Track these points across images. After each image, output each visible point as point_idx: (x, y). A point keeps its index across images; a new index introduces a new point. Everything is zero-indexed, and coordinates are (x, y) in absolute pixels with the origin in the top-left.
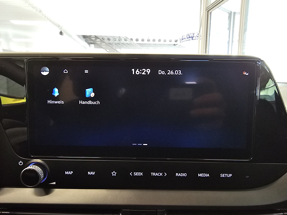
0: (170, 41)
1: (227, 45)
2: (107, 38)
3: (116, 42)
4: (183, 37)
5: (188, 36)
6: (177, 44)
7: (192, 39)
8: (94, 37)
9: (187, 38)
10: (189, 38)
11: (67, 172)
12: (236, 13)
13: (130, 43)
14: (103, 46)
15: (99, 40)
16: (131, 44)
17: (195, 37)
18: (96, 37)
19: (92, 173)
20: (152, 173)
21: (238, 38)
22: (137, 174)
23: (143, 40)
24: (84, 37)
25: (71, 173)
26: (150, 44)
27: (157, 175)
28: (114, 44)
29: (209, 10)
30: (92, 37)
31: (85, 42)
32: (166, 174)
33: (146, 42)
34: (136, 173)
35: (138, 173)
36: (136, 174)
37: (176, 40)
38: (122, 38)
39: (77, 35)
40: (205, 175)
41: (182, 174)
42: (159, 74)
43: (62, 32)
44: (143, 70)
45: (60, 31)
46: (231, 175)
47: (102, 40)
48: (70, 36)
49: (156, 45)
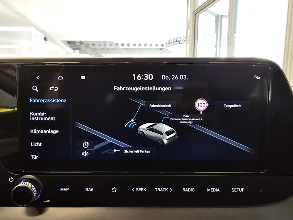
0: (157, 45)
1: (215, 48)
2: (91, 44)
3: (101, 47)
4: (169, 41)
5: (175, 40)
6: (163, 49)
7: (179, 43)
8: (79, 42)
9: (174, 42)
11: (62, 189)
12: (223, 16)
13: (115, 48)
14: (88, 52)
15: (84, 45)
17: (182, 41)
18: (81, 43)
19: (90, 190)
20: (156, 189)
21: (227, 42)
23: (128, 45)
24: (69, 42)
25: (67, 190)
26: (136, 49)
27: (162, 191)
28: (99, 49)
29: (196, 13)
30: (76, 42)
32: (172, 190)
33: (131, 46)
35: (141, 189)
36: (138, 190)
37: (163, 44)
38: (106, 43)
39: (61, 41)
40: (214, 190)
41: (189, 190)
42: (163, 79)
43: (47, 37)
44: (145, 75)
45: (44, 37)
46: (243, 189)
47: (87, 45)
48: (54, 42)
49: (142, 50)
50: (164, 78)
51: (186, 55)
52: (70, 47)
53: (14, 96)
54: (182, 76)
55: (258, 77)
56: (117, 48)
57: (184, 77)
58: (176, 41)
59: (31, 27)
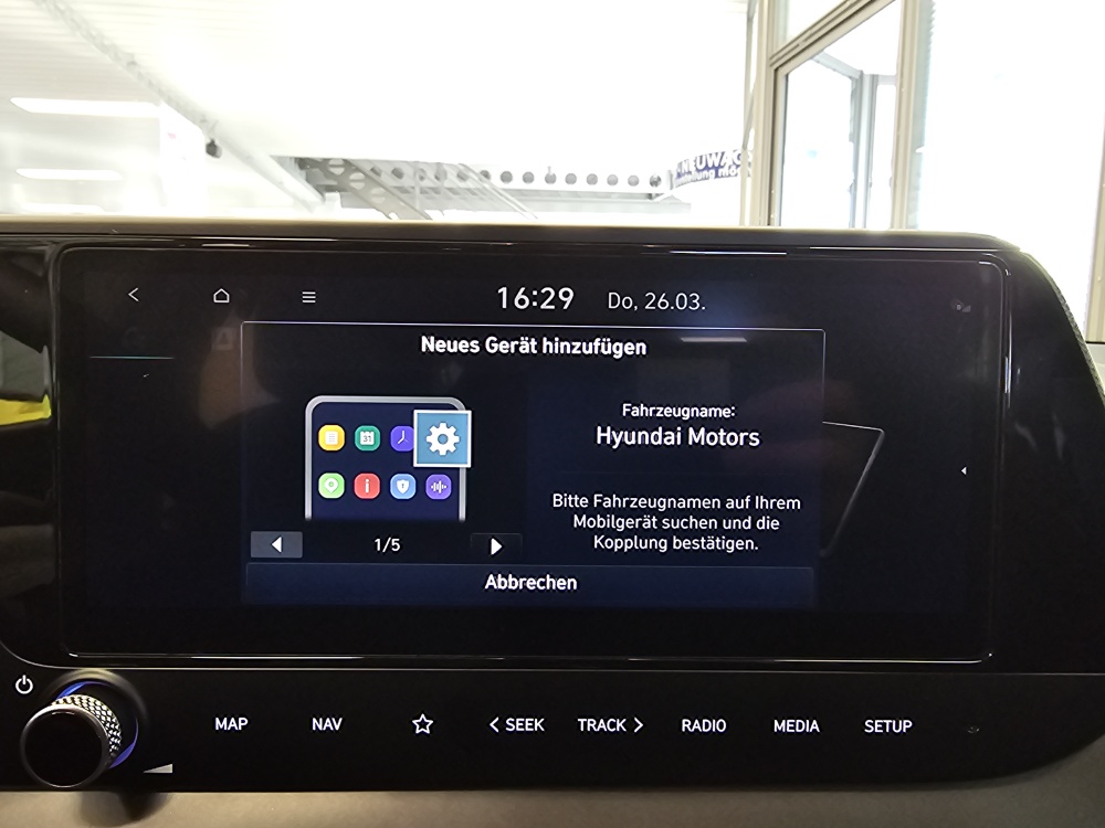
0: (634, 182)
2: (387, 170)
3: (426, 183)
4: (681, 164)
5: (701, 163)
6: (657, 195)
7: (717, 176)
8: (341, 163)
9: (698, 170)
10: (705, 172)
11: (221, 722)
12: (880, 78)
13: (478, 189)
14: (375, 200)
15: (360, 176)
16: (483, 191)
17: (727, 167)
18: (347, 164)
19: (330, 725)
20: (582, 721)
22: (518, 724)
23: (528, 178)
24: (302, 163)
25: (240, 724)
26: (556, 193)
27: (602, 729)
28: (417, 191)
29: (779, 66)
30: (331, 163)
31: (306, 183)
32: (641, 725)
33: (539, 184)
34: (514, 723)
35: (524, 722)
36: (516, 725)
37: (656, 177)
38: (446, 168)
39: (273, 157)
40: (800, 727)
41: (707, 724)
43: (217, 143)
45: (209, 141)
46: (908, 724)
47: (371, 174)
48: (247, 160)
49: (579, 197)
52: (308, 180)
56: (484, 188)
58: (704, 165)
59: (157, 104)
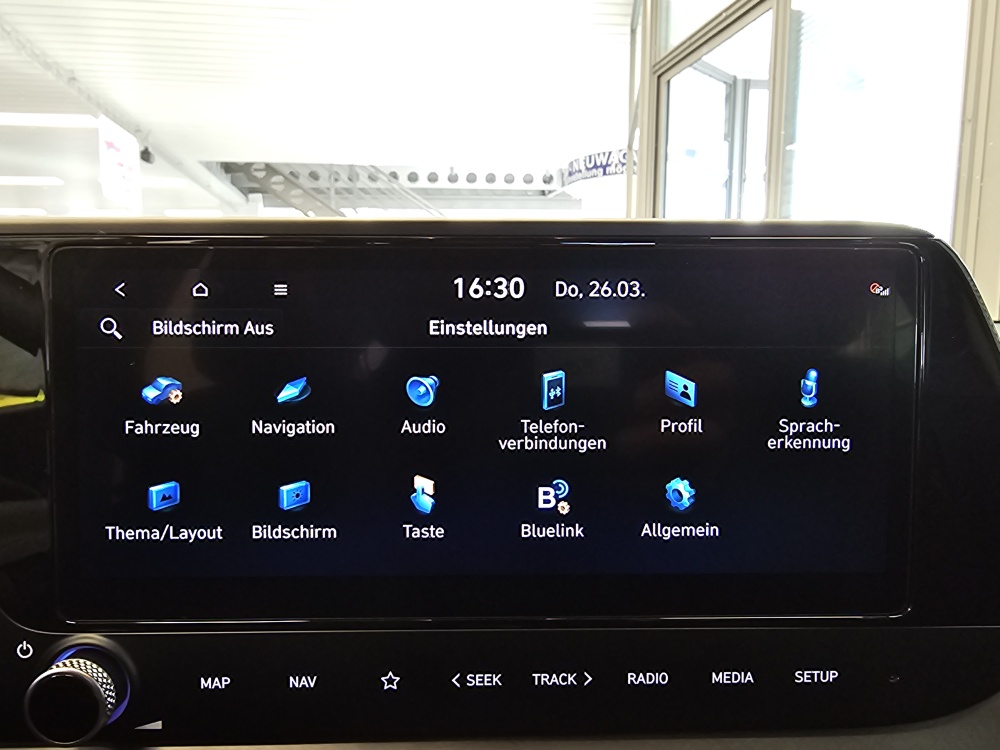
0: (528, 180)
1: (725, 191)
2: (306, 172)
3: (340, 185)
5: (590, 162)
6: (550, 192)
7: (605, 173)
8: (263, 167)
9: (588, 169)
10: (594, 170)
12: (752, 83)
13: (387, 189)
14: (293, 201)
15: (280, 178)
16: (392, 191)
17: (613, 165)
18: (270, 169)
21: (764, 169)
23: (433, 178)
24: (228, 168)
26: (458, 192)
28: (333, 191)
29: (661, 74)
30: (254, 167)
31: (231, 186)
33: (443, 183)
36: (475, 680)
37: (548, 175)
38: (359, 170)
39: (201, 163)
40: (736, 678)
42: (558, 295)
43: (150, 150)
44: (496, 281)
45: (143, 149)
46: (834, 675)
47: (291, 177)
48: (177, 165)
49: (478, 195)
50: (561, 291)
51: (628, 213)
52: (233, 182)
53: (35, 354)
54: (623, 286)
55: (882, 288)
56: (394, 189)
57: (631, 288)
58: (593, 164)
59: (96, 117)
